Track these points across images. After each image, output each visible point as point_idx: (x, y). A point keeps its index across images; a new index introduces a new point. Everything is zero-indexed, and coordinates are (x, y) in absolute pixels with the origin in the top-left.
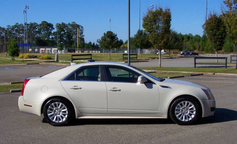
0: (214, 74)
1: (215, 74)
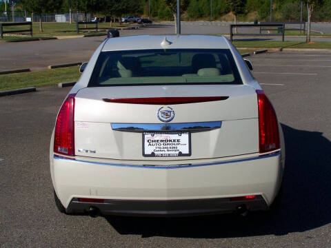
0: (281, 50)
1: (284, 49)
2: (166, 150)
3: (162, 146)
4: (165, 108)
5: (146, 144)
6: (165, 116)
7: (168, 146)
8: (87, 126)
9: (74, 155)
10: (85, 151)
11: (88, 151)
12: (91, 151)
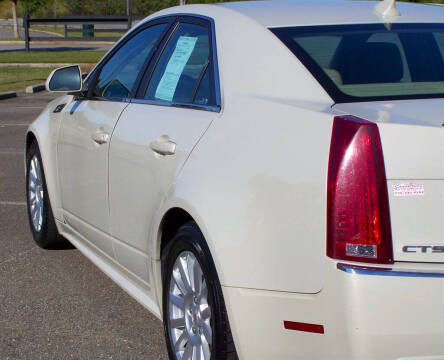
8: (420, 190)
9: (393, 262)
10: (420, 249)
11: (424, 249)
12: (436, 249)
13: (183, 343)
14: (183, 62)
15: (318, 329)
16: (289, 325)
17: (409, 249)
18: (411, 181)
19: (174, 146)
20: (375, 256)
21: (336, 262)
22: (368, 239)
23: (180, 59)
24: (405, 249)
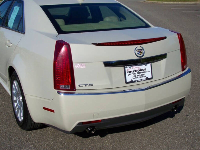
2: (139, 77)
3: (137, 75)
4: (139, 47)
5: (127, 74)
6: (139, 53)
7: (140, 74)
8: (84, 66)
9: (75, 90)
10: (84, 85)
11: (86, 85)
12: (89, 85)
13: (17, 107)
14: (15, 15)
15: (53, 111)
16: (44, 108)
17: (81, 86)
18: (81, 63)
19: (11, 45)
20: (69, 88)
21: (57, 91)
22: (67, 83)
23: (15, 14)
24: (79, 86)
